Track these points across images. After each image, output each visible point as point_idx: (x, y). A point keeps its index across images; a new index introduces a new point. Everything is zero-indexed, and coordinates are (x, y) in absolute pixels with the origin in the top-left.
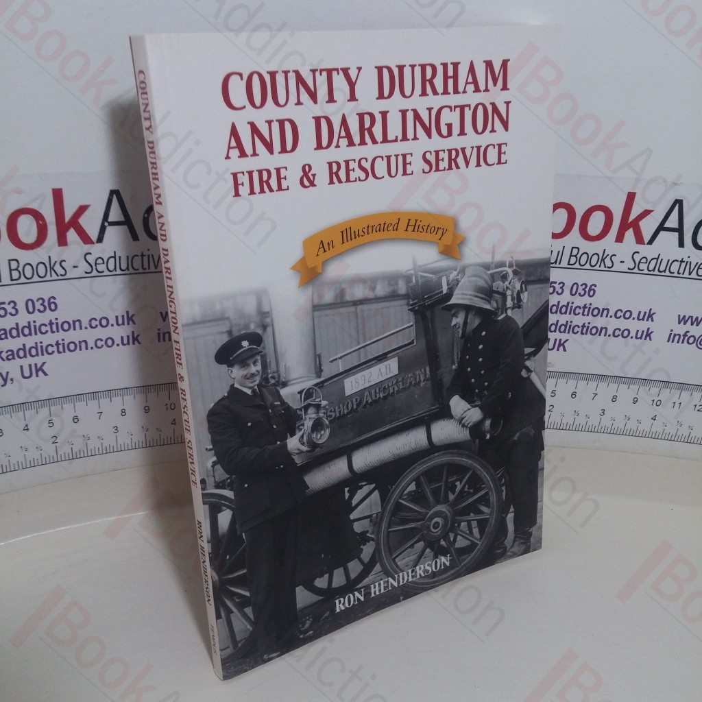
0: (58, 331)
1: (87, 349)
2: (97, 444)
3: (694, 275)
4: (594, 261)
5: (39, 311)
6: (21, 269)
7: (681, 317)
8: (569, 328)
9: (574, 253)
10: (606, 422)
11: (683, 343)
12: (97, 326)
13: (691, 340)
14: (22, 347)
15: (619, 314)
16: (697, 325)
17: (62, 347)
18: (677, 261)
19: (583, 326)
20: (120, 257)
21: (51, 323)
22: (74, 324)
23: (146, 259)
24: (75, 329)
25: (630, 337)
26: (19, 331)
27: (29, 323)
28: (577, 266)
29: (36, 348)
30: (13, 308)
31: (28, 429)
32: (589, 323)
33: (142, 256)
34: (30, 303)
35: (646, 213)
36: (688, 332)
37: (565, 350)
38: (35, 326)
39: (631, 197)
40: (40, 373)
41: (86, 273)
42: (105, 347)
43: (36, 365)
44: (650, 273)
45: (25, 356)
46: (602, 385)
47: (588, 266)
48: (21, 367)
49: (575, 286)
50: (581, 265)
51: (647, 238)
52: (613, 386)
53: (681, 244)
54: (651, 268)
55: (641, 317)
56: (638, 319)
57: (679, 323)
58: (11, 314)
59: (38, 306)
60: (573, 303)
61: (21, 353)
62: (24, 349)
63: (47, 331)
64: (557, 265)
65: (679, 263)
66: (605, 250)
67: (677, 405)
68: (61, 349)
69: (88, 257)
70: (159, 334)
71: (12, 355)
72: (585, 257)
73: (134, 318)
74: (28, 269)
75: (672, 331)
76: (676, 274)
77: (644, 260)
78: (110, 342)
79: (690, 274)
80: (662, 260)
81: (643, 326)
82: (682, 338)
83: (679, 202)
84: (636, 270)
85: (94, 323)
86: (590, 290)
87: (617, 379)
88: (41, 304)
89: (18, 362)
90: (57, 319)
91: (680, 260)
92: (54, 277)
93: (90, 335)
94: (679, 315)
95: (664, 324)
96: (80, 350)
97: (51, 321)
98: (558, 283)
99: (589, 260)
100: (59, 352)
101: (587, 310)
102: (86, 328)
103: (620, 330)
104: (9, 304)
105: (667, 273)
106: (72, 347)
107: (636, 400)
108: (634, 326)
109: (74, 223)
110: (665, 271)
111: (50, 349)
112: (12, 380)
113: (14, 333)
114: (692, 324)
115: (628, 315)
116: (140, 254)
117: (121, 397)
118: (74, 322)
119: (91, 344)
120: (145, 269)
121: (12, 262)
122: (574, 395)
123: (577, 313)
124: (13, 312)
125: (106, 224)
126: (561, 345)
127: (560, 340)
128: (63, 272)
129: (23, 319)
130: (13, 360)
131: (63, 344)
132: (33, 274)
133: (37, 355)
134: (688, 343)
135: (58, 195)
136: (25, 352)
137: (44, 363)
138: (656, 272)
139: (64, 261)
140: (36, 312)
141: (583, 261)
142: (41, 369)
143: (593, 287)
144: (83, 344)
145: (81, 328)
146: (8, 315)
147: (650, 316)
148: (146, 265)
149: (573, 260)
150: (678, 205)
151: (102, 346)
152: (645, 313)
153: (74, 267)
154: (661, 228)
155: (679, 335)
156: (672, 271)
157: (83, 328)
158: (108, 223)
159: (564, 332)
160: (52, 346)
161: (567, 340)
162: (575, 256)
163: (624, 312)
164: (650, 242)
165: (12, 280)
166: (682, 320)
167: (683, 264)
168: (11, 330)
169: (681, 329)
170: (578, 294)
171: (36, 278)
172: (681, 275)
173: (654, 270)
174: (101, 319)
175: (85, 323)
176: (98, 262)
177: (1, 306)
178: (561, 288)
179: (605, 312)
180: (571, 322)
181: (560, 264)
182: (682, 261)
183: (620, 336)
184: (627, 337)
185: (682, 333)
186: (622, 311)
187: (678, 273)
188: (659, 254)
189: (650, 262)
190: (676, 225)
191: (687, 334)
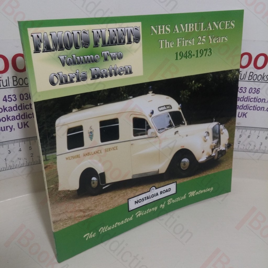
4: (259, 78)
6: (18, 80)
8: (248, 107)
9: (251, 75)
14: (18, 115)
19: (254, 107)
21: (30, 105)
26: (17, 108)
27: (21, 104)
28: (252, 80)
29: (24, 115)
30: (14, 98)
31: (21, 150)
32: (256, 105)
34: (22, 96)
37: (246, 117)
40: (26, 126)
46: (262, 132)
47: (256, 80)
49: (251, 89)
50: (254, 80)
58: (13, 100)
60: (250, 97)
61: (18, 118)
62: (19, 116)
63: (29, 108)
64: (244, 80)
66: (264, 73)
71: (14, 118)
72: (255, 76)
74: (21, 80)
86: (257, 91)
88: (26, 96)
98: (244, 88)
99: (257, 77)
101: (256, 100)
104: (13, 96)
112: (14, 129)
121: (14, 78)
122: (249, 137)
123: (251, 101)
126: (244, 115)
127: (244, 113)
129: (19, 102)
130: (14, 120)
132: (23, 83)
133: (25, 118)
137: (27, 122)
140: (24, 99)
141: (255, 78)
142: (26, 124)
143: (259, 90)
146: (12, 101)
149: (250, 77)
159: (246, 109)
161: (247, 113)
162: (251, 76)
165: (14, 85)
168: (14, 107)
170: (252, 93)
177: (10, 97)
178: (245, 90)
179: (264, 100)
180: (249, 105)
181: (245, 79)
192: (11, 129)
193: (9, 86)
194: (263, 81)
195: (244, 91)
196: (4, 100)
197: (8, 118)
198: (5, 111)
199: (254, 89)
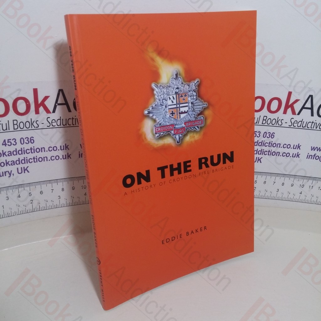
0: (34, 152)
1: (47, 160)
2: (51, 204)
3: (318, 129)
4: (273, 122)
5: (26, 143)
6: (18, 124)
7: (312, 148)
8: (262, 152)
10: (280, 195)
11: (313, 159)
12: (52, 150)
13: (317, 158)
15: (285, 146)
16: (320, 151)
17: (36, 160)
18: (311, 122)
19: (269, 151)
20: (63, 119)
21: (31, 149)
22: (42, 149)
23: (74, 120)
24: (42, 152)
25: (290, 156)
26: (17, 152)
27: (21, 148)
28: (266, 124)
29: (24, 160)
30: (14, 142)
31: (20, 197)
32: (271, 150)
33: (73, 119)
34: (22, 139)
35: (297, 101)
36: (316, 154)
37: (261, 162)
38: (24, 150)
39: (290, 94)
40: (26, 171)
41: (47, 126)
43: (24, 167)
44: (299, 127)
45: (19, 164)
46: (278, 178)
48: (18, 168)
49: (265, 133)
50: (268, 124)
51: (297, 112)
52: (282, 178)
53: (312, 115)
55: (295, 148)
56: (294, 148)
58: (13, 144)
59: (26, 141)
60: (264, 141)
61: (18, 162)
62: (19, 160)
63: (29, 152)
65: (311, 123)
66: (278, 117)
67: (311, 187)
68: (35, 161)
69: (48, 119)
70: (79, 154)
71: (14, 163)
72: (269, 120)
73: (68, 147)
74: (22, 124)
75: (308, 154)
76: (310, 128)
77: (296, 122)
78: (57, 158)
79: (316, 128)
80: (304, 122)
81: (296, 151)
82: (313, 157)
83: (311, 96)
84: (292, 126)
85: (50, 149)
86: (272, 135)
87: (284, 175)
88: (27, 140)
89: (16, 166)
90: (34, 147)
91: (312, 122)
92: (33, 128)
93: (49, 154)
94: (312, 147)
95: (305, 151)
96: (44, 161)
97: (31, 148)
98: (258, 132)
99: (271, 122)
100: (35, 162)
101: (271, 144)
102: (47, 151)
103: (285, 153)
104: (13, 140)
105: (306, 128)
106: (40, 160)
107: (292, 185)
108: (292, 151)
109: (43, 104)
110: (305, 127)
111: (31, 161)
112: (13, 174)
113: (15, 153)
114: (317, 151)
115: (289, 146)
116: (71, 118)
117: (62, 183)
118: (42, 148)
119: (49, 158)
120: (74, 125)
121: (14, 121)
122: (265, 182)
123: (266, 145)
124: (15, 143)
125: (57, 104)
126: (259, 160)
127: (259, 158)
128: (37, 126)
129: (19, 147)
130: (14, 165)
131: (37, 158)
132: (24, 126)
133: (25, 163)
134: (316, 159)
135: (35, 91)
136: (19, 161)
137: (28, 167)
138: (301, 127)
139: (38, 121)
141: (269, 122)
142: (26, 169)
143: (273, 134)
144: (45, 158)
145: (45, 151)
147: (299, 147)
148: (74, 123)
149: (264, 122)
151: (54, 159)
152: (297, 145)
153: (42, 124)
154: (303, 107)
155: (312, 156)
156: (308, 127)
157: (46, 151)
158: (58, 104)
159: (261, 154)
160: (32, 159)
161: (262, 158)
162: (265, 120)
163: (287, 145)
164: (299, 114)
165: (14, 129)
166: (313, 149)
167: (313, 124)
168: (13, 151)
169: (312, 153)
170: (266, 137)
171: (25, 128)
172: (312, 129)
173: (300, 126)
174: (54, 147)
175: (47, 149)
176: (53, 122)
177: (9, 141)
178: (259, 134)
179: (279, 145)
180: (264, 150)
181: (258, 123)
182: (313, 122)
183: (285, 156)
184: (288, 156)
185: (313, 155)
186: (286, 145)
187: (311, 128)
188: (303, 119)
189: (298, 123)
190: (310, 106)
191: (315, 155)
192: (10, 174)
193: (9, 130)
194: (277, 125)
195: (258, 136)
196: (3, 144)
197: (7, 163)
198: (5, 155)
199: (268, 133)
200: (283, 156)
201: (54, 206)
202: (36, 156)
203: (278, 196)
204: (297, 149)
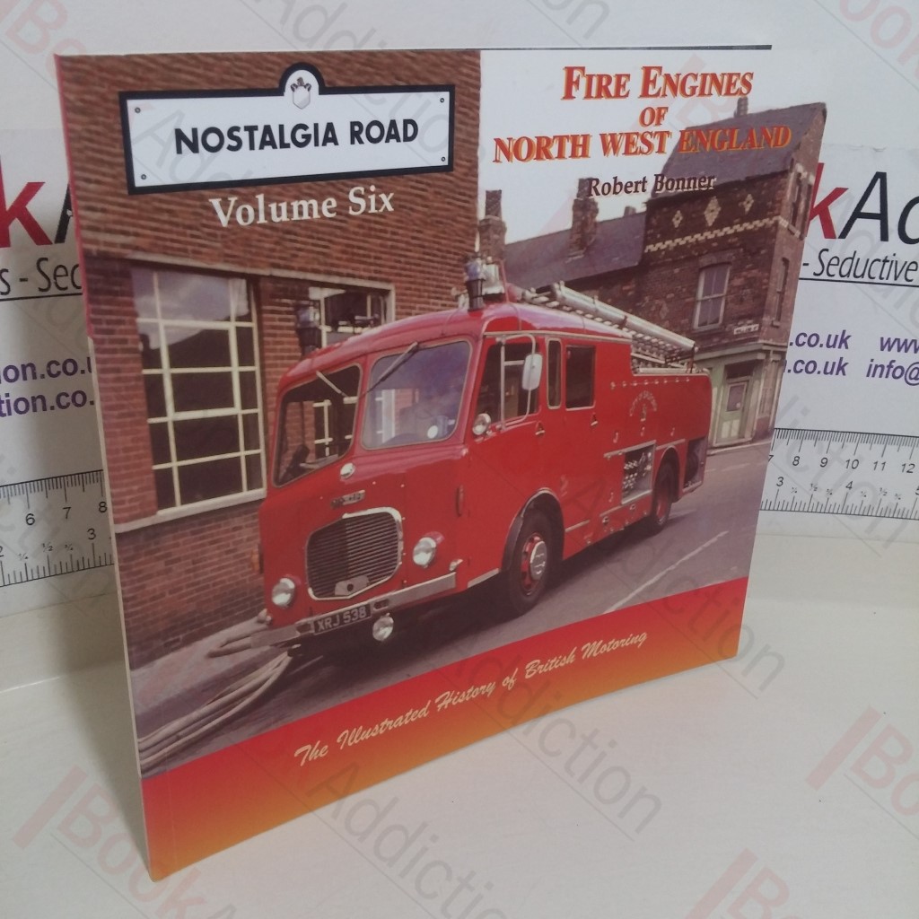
1: (45, 409)
2: (64, 556)
3: (901, 280)
7: (885, 342)
11: (887, 377)
12: (59, 373)
13: (898, 373)
15: (802, 339)
16: (906, 351)
17: (5, 407)
18: (879, 260)
22: (25, 371)
24: (25, 378)
25: (817, 371)
35: (838, 192)
36: (894, 361)
39: (819, 170)
41: (40, 290)
42: (72, 405)
44: (843, 278)
51: (838, 230)
53: (884, 237)
54: (844, 273)
55: (831, 343)
56: (828, 346)
57: (882, 349)
65: (882, 263)
67: (879, 466)
68: (5, 410)
69: (44, 266)
75: (872, 360)
76: (877, 280)
77: (835, 261)
78: (79, 399)
79: (896, 279)
80: (859, 259)
81: (834, 355)
82: (886, 369)
83: (881, 177)
84: (824, 276)
85: (54, 369)
87: (800, 432)
91: (882, 258)
94: (882, 339)
95: (862, 352)
96: (35, 410)
102: (42, 377)
103: (802, 362)
105: (866, 279)
106: (22, 406)
107: (825, 461)
108: (822, 355)
109: (20, 211)
110: (863, 275)
114: (899, 350)
115: (813, 340)
117: (99, 484)
118: (24, 367)
119: (51, 401)
125: (71, 212)
128: (5, 289)
131: (8, 402)
134: (894, 377)
138: (851, 278)
139: (7, 270)
144: (39, 402)
145: (35, 377)
147: (844, 341)
150: (879, 180)
151: (68, 405)
152: (837, 336)
153: (22, 280)
154: (857, 214)
155: (882, 366)
156: (872, 276)
157: (38, 375)
163: (808, 336)
164: (843, 235)
166: (886, 345)
167: (887, 265)
169: (884, 358)
172: (884, 281)
173: (848, 274)
174: (65, 363)
175: (41, 369)
176: (58, 273)
182: (885, 261)
183: (804, 371)
184: (813, 372)
185: (886, 364)
186: (805, 335)
187: (881, 278)
188: (855, 252)
189: (843, 263)
190: (877, 210)
191: (893, 364)
200: (796, 371)
201: (75, 563)
202: (7, 395)
203: (780, 499)
204: (840, 347)
